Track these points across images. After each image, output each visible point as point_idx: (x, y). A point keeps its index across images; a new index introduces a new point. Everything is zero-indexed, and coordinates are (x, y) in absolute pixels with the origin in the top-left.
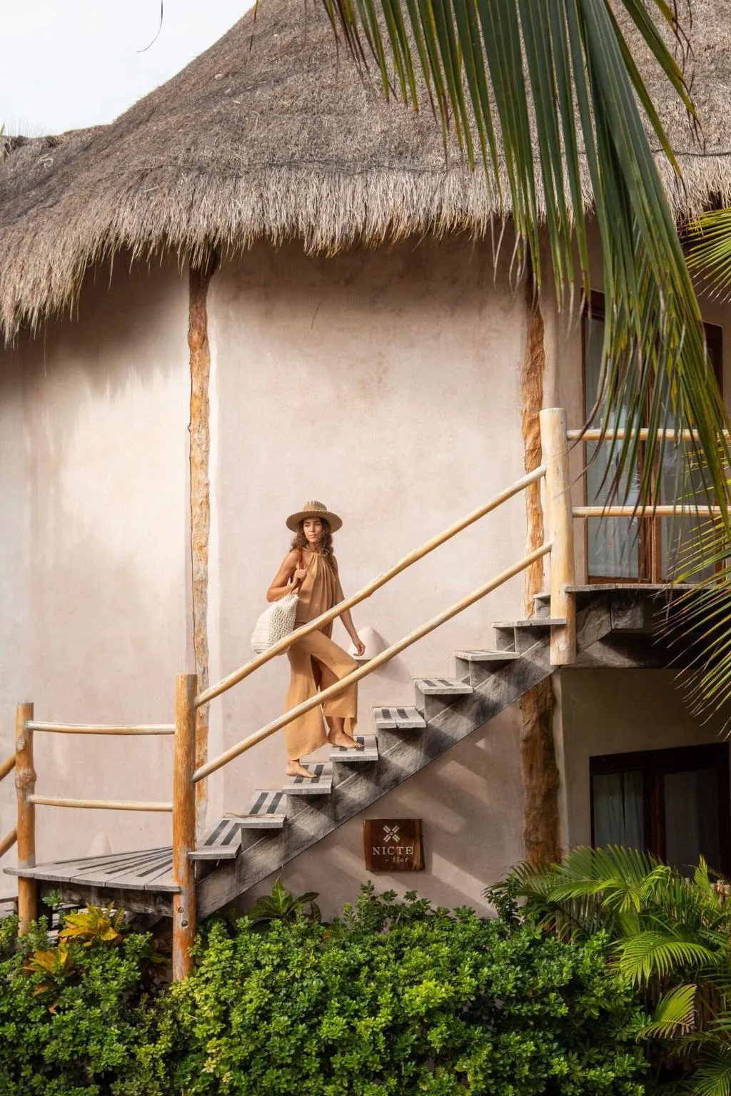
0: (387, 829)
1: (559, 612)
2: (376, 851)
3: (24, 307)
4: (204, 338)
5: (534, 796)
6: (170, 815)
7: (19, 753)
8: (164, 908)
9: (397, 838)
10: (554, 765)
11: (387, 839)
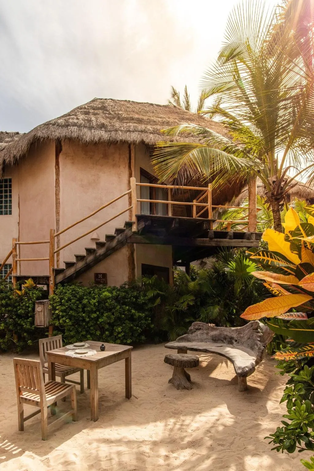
0: (99, 275)
1: (134, 219)
2: (97, 280)
3: (16, 156)
4: (59, 167)
5: (130, 269)
6: (48, 261)
7: (13, 249)
8: (47, 282)
9: (101, 277)
10: (134, 263)
11: (99, 277)
